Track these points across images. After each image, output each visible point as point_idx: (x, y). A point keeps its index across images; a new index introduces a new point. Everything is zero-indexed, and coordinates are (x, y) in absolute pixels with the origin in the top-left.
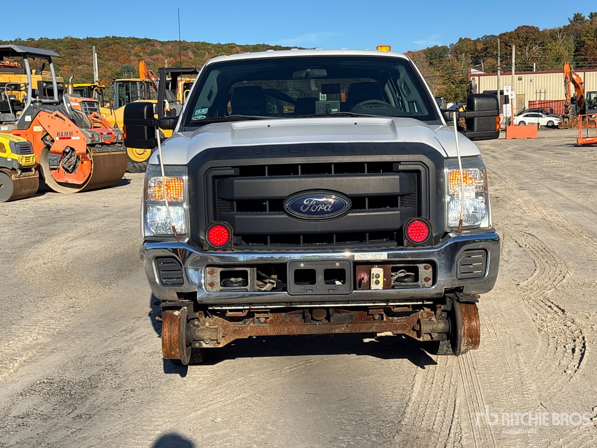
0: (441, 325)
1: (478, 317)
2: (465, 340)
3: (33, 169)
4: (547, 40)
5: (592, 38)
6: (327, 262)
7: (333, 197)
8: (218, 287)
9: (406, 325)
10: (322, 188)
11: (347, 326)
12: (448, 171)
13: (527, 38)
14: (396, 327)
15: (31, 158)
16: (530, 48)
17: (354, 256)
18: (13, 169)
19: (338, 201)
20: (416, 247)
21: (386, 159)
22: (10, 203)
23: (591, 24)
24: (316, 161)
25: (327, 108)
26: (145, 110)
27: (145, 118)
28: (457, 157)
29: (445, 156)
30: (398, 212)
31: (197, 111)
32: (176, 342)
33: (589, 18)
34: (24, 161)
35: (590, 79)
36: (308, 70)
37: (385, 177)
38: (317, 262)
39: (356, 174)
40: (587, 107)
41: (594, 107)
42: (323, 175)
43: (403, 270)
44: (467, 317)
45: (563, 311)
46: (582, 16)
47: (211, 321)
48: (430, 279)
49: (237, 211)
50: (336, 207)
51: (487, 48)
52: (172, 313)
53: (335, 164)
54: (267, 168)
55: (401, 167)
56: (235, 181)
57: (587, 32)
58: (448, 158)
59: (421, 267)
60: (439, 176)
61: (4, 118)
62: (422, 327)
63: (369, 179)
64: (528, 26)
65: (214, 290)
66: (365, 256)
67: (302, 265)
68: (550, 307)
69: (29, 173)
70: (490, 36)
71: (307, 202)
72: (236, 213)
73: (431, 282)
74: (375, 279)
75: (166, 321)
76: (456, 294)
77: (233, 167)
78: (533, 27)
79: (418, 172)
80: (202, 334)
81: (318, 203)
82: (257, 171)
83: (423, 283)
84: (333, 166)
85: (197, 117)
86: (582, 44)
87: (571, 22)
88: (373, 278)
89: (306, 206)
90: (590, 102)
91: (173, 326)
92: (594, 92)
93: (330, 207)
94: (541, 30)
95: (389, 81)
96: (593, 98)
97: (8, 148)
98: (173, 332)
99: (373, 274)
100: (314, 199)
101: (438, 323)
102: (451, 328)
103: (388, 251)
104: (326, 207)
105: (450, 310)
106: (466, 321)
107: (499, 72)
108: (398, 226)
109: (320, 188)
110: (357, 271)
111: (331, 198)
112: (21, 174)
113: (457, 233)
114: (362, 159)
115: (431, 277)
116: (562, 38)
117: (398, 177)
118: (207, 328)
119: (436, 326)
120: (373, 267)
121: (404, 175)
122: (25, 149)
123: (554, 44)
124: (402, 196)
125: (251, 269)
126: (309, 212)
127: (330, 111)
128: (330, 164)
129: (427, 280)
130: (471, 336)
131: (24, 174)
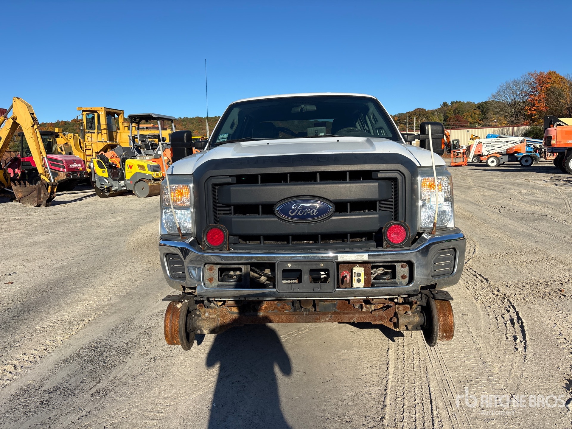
0: (417, 318)
1: (453, 314)
2: (440, 334)
3: (161, 180)
4: (429, 115)
5: (452, 114)
6: (312, 263)
7: (319, 203)
8: (216, 283)
9: (383, 316)
10: (309, 194)
11: (331, 317)
12: (421, 178)
13: (420, 114)
14: (375, 318)
15: (160, 174)
16: (421, 119)
17: (336, 257)
18: (149, 180)
19: (322, 206)
20: (394, 248)
21: (367, 168)
22: (148, 198)
23: (452, 107)
24: (304, 170)
25: (316, 132)
26: (185, 136)
27: (185, 142)
28: (432, 167)
29: (419, 165)
30: (377, 216)
31: (220, 136)
32: (177, 333)
33: (450, 104)
34: (155, 175)
35: (453, 134)
36: (303, 106)
37: (365, 184)
38: (303, 263)
39: (339, 182)
40: (452, 147)
41: (455, 147)
42: (309, 182)
43: (382, 268)
44: (442, 314)
45: (486, 279)
46: (447, 103)
47: (211, 311)
48: (406, 277)
49: (235, 214)
50: (321, 212)
51: (400, 119)
52: (175, 305)
53: (320, 173)
54: (259, 176)
55: (380, 175)
56: (231, 188)
57: (450, 111)
58: (421, 167)
59: (398, 266)
60: (414, 183)
61: (148, 153)
62: (400, 321)
63: (351, 186)
64: (420, 109)
65: (213, 285)
66: (347, 257)
67: (289, 265)
68: (475, 275)
69: (158, 182)
70: (401, 114)
71: (294, 206)
72: (233, 216)
73: (407, 279)
74: (356, 278)
75: (169, 313)
76: (431, 292)
77: (230, 176)
78: (423, 109)
79: (395, 180)
80: (201, 324)
81: (304, 208)
82: (251, 179)
83: (400, 280)
84: (318, 174)
85: (220, 140)
86: (447, 117)
87: (441, 106)
88: (355, 277)
89: (293, 211)
90: (454, 145)
91: (174, 318)
92: (456, 140)
93: (315, 211)
94: (426, 110)
95: (359, 120)
96: (455, 143)
97: (146, 168)
98: (174, 324)
99: (355, 273)
100: (301, 204)
101: (414, 316)
102: (426, 322)
103: (369, 252)
104: (312, 211)
105: (425, 305)
106: (442, 318)
107: (407, 130)
108: (377, 228)
109: (306, 194)
110: (340, 270)
111: (317, 203)
112: (154, 182)
113: (432, 235)
114: (345, 168)
115: (408, 275)
116: (437, 114)
117: (377, 184)
118: (206, 318)
119: (412, 319)
120: (355, 266)
121: (383, 182)
122: (156, 169)
123: (433, 117)
124: (380, 201)
125: (245, 267)
126: (296, 216)
127: (318, 134)
128: (316, 173)
129: (403, 277)
130: (445, 331)
131: (155, 182)
